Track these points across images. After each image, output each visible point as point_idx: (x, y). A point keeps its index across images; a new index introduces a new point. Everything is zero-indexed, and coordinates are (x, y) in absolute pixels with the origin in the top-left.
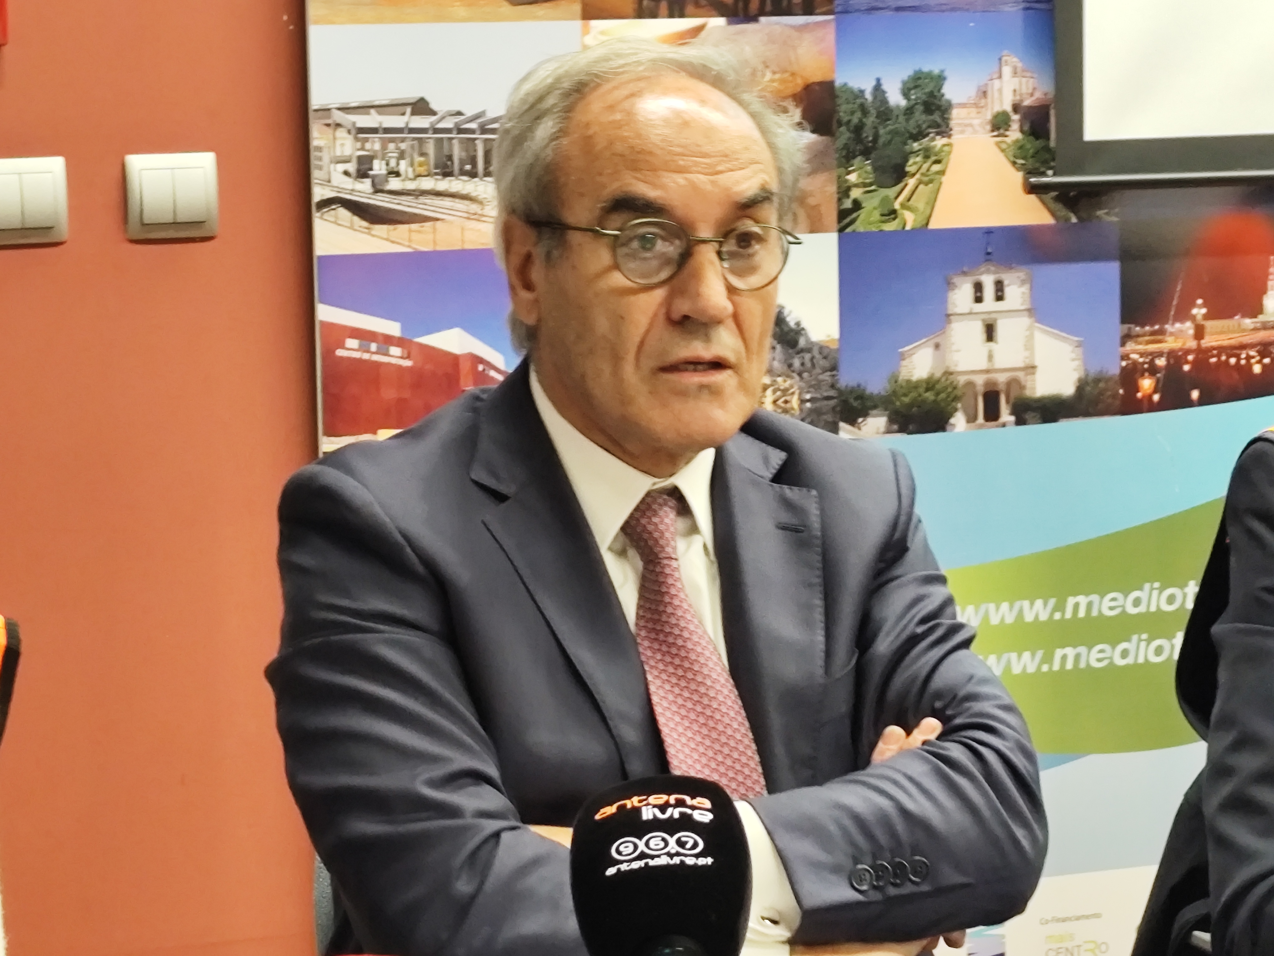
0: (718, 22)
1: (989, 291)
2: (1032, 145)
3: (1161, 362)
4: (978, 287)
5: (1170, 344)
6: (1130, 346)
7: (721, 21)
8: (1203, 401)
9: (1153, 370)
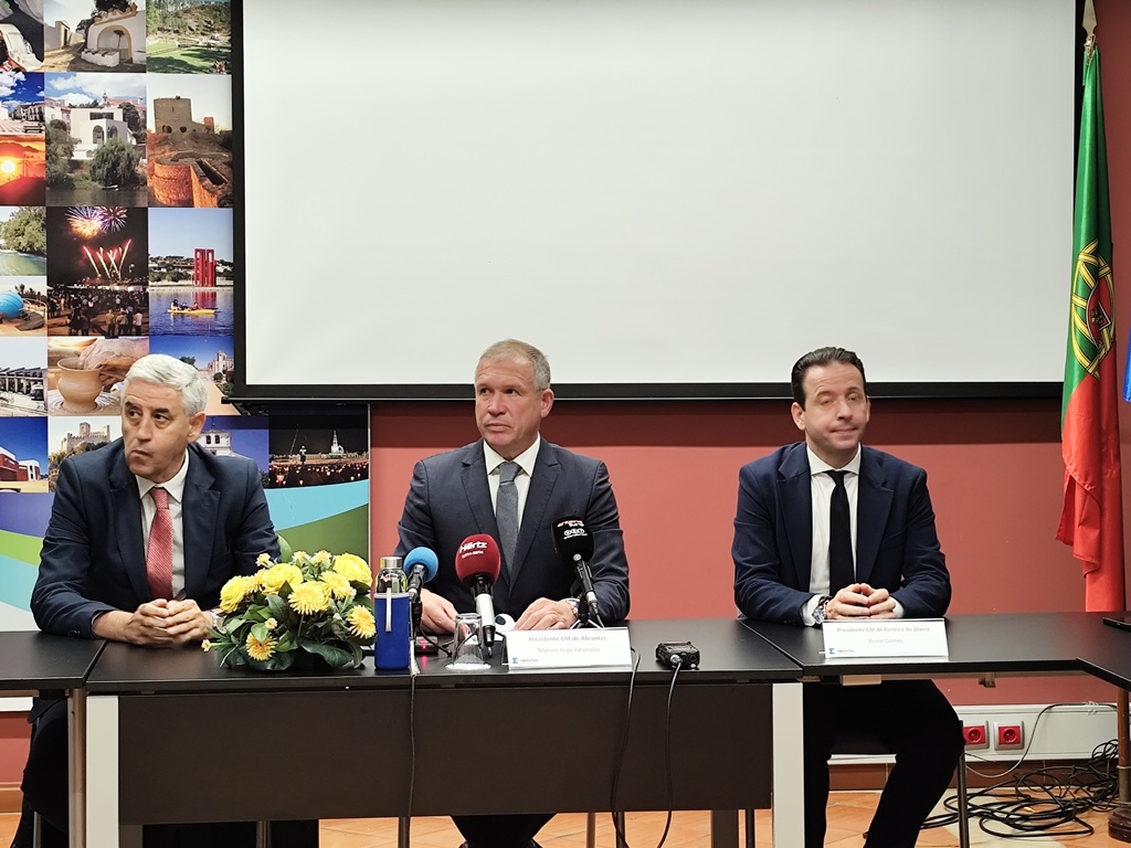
0: (101, 338)
1: (213, 440)
2: (231, 386)
3: (287, 469)
4: (209, 438)
5: (291, 462)
6: (273, 463)
7: (103, 338)
8: (304, 485)
9: (283, 472)
